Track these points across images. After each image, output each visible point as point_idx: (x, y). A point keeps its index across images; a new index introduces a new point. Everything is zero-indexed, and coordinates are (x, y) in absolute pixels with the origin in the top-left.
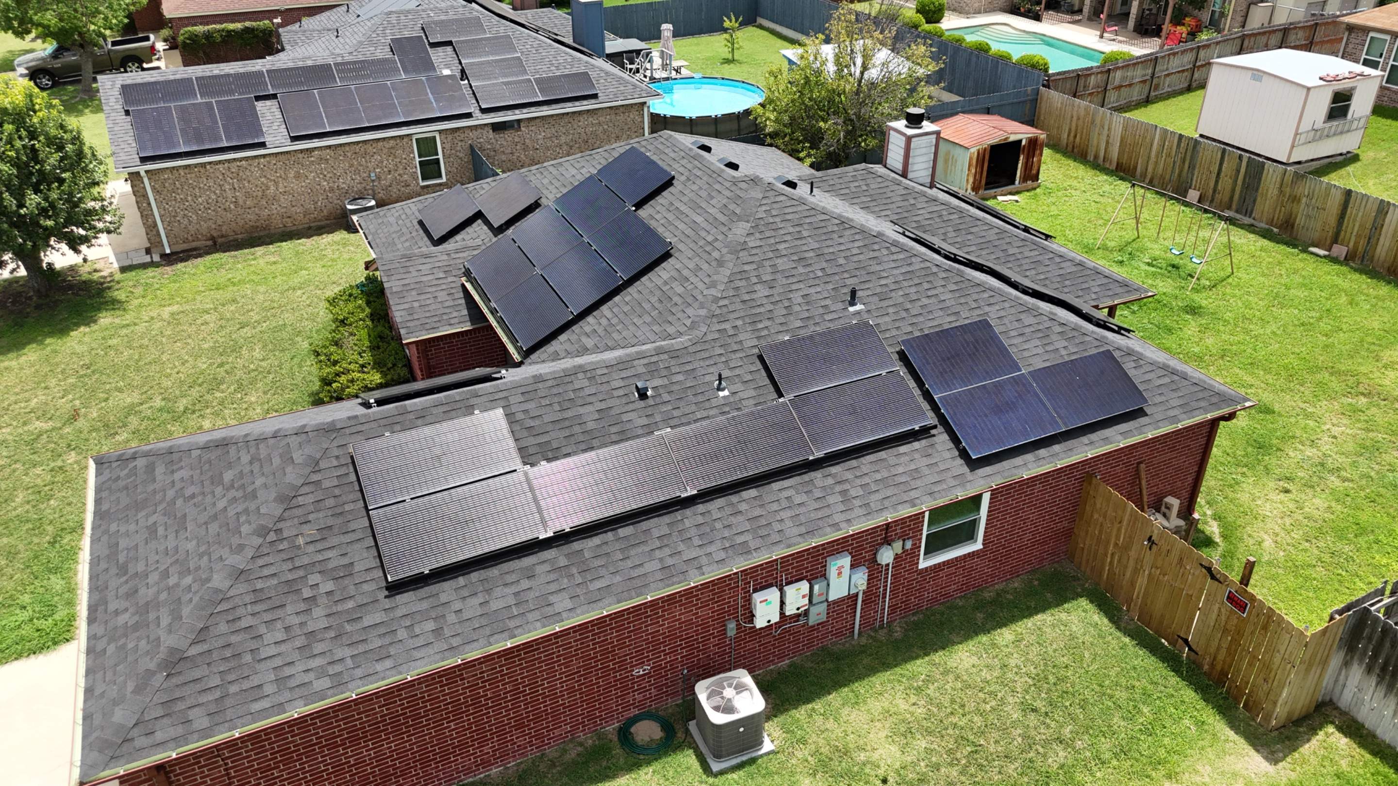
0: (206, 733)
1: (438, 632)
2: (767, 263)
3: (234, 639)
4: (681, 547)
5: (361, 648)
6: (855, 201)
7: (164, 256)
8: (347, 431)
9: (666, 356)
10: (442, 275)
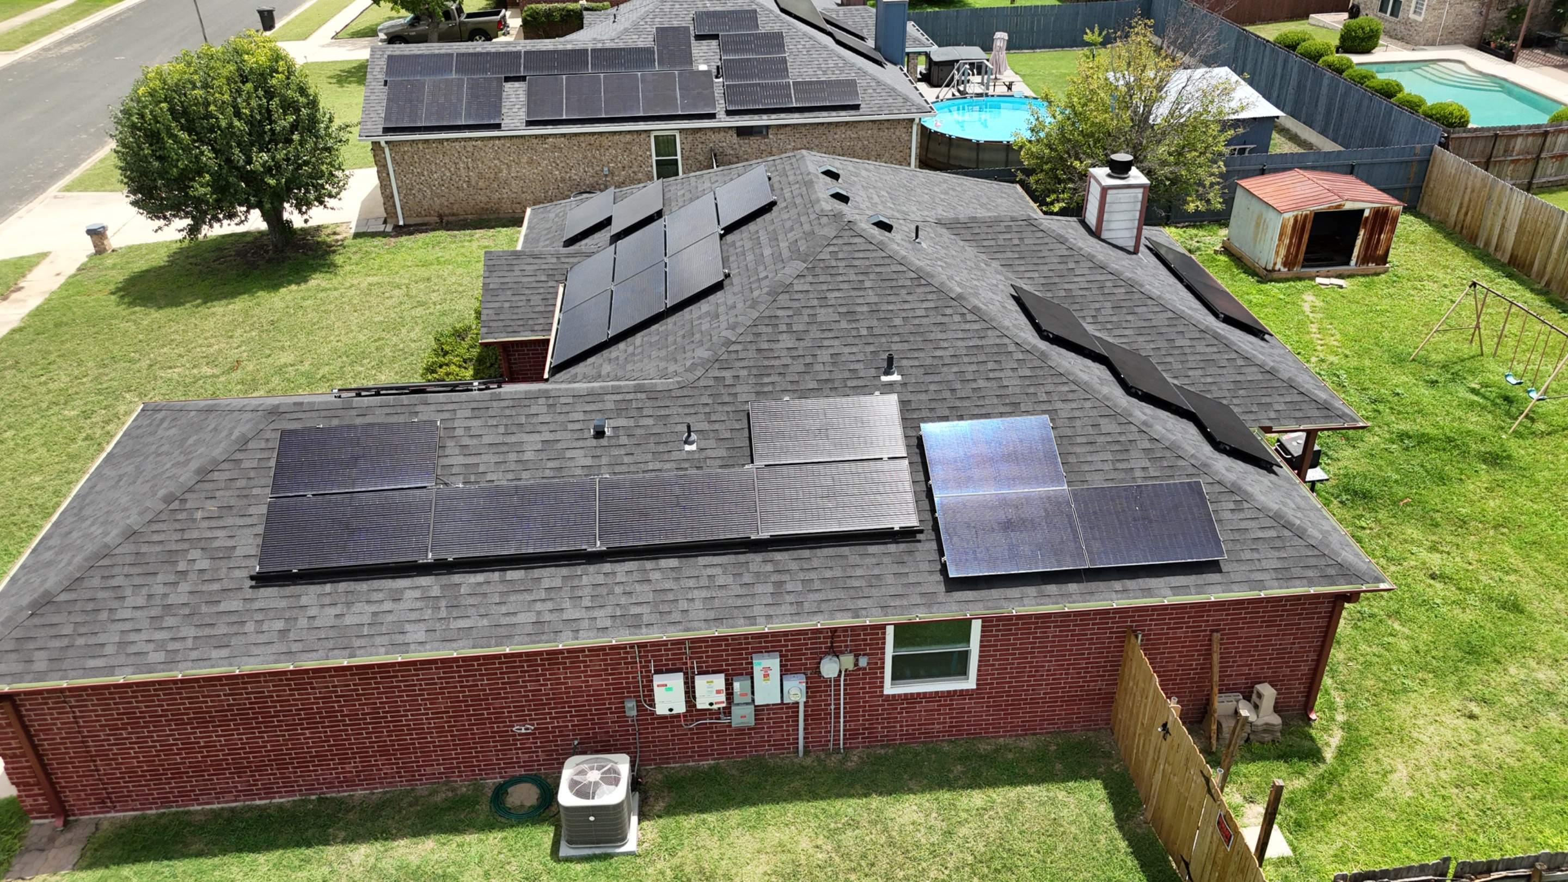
0: (41, 676)
1: (283, 632)
2: (807, 312)
3: (101, 595)
4: (567, 604)
5: (208, 631)
6: (998, 255)
7: (397, 227)
8: (288, 416)
9: (643, 396)
10: (543, 278)
